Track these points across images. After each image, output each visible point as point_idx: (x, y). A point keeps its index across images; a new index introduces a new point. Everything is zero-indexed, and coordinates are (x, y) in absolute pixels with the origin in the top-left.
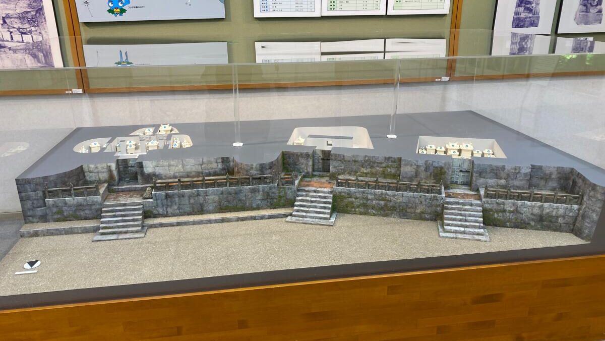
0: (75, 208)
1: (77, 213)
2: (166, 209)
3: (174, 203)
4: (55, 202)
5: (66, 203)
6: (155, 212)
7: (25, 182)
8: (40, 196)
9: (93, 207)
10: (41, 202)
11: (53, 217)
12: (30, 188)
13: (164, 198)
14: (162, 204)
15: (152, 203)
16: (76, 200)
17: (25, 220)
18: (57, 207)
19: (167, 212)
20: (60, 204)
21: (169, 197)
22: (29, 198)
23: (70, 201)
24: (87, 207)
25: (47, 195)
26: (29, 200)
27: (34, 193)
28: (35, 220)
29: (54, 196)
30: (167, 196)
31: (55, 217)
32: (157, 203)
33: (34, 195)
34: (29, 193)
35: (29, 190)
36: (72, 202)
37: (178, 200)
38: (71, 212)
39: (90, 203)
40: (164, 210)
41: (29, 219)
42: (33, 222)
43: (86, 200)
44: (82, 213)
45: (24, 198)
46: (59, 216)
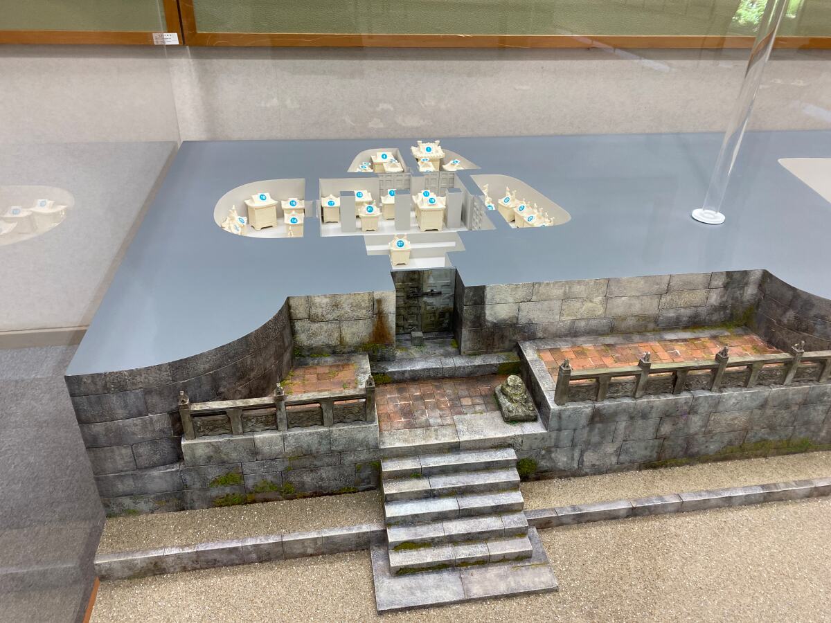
0: (287, 463)
1: (292, 479)
2: (581, 455)
3: (609, 438)
4: (217, 448)
5: (254, 452)
6: (544, 464)
7: (105, 387)
8: (162, 431)
9: (350, 458)
10: (166, 447)
11: (208, 494)
12: (126, 407)
13: (584, 421)
14: (572, 440)
15: (543, 438)
16: (291, 441)
17: (106, 506)
18: (223, 462)
19: (581, 462)
20: (234, 455)
21: (601, 421)
22: (119, 439)
23: (270, 442)
24: (327, 460)
25: (189, 427)
26: (120, 443)
27: (138, 421)
28: (142, 506)
29: (212, 429)
30: (597, 417)
31: (215, 492)
32: (557, 439)
33: (136, 429)
34: (121, 423)
35: (120, 412)
36: (277, 448)
37: (626, 428)
38: (269, 478)
39: (340, 448)
40: (573, 459)
41: (121, 504)
42: (135, 513)
43: (328, 436)
44: (308, 479)
45: (102, 440)
46: (228, 490)
